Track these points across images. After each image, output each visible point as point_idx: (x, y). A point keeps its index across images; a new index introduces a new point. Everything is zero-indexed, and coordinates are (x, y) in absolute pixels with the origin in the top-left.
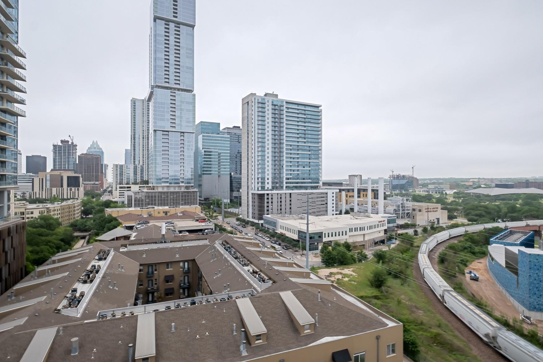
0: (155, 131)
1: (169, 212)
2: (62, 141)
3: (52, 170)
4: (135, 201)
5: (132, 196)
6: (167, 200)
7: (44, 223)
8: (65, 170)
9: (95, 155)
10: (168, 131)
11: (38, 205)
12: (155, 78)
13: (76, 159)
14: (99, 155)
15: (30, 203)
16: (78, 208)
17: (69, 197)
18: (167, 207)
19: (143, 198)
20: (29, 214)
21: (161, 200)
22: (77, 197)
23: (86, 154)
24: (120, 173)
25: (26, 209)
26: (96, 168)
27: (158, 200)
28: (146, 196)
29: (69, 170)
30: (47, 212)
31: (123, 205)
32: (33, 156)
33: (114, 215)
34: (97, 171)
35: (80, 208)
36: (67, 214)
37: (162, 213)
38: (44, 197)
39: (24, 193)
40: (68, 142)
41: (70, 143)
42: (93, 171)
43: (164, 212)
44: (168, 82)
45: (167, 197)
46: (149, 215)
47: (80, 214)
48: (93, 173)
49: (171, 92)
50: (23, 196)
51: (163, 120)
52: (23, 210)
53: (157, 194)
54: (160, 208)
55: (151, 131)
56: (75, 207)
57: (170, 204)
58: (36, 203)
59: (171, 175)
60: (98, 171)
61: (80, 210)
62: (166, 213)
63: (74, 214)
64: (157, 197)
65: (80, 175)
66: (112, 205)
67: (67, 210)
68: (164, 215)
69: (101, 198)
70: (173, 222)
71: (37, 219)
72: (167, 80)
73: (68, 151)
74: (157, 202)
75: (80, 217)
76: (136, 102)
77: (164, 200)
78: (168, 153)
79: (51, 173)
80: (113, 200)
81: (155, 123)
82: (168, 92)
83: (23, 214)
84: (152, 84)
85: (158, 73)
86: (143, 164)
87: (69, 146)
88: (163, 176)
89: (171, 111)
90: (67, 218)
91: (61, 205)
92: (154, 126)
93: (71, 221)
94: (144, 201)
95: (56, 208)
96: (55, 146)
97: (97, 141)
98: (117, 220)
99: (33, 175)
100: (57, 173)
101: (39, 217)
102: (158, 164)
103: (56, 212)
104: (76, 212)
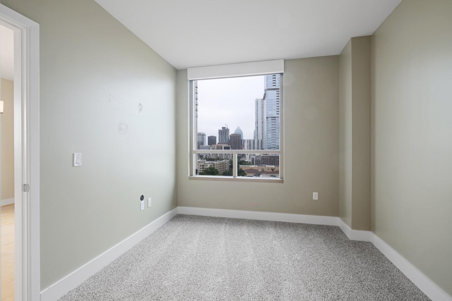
0: (267, 118)
1: (274, 169)
2: (223, 128)
3: (218, 143)
4: (256, 161)
5: (254, 158)
6: (275, 162)
7: (211, 171)
8: (224, 143)
9: (238, 134)
10: (275, 117)
11: (210, 162)
12: (267, 84)
13: (229, 137)
14: (240, 134)
15: (207, 160)
16: (228, 164)
17: (225, 158)
18: (274, 166)
19: (260, 160)
20: (206, 166)
21: (271, 161)
22: (228, 158)
23: (234, 134)
24: (249, 145)
26: (238, 143)
27: (269, 162)
28: (262, 159)
29: (225, 143)
30: (213, 165)
31: (250, 164)
32: (211, 136)
33: (243, 169)
34: (239, 144)
35: (229, 164)
36: (222, 167)
37: (270, 169)
38: (214, 158)
39: (206, 156)
40: (225, 128)
41: (226, 128)
42: (237, 144)
43: (271, 169)
44: (275, 85)
45: (275, 159)
46: (263, 171)
47: (229, 167)
48: (237, 145)
49: (277, 91)
50: (206, 157)
51: (272, 110)
52: (203, 164)
53: (268, 158)
54: (270, 166)
55: (265, 118)
56: (226, 164)
57: (276, 164)
58: (209, 161)
59: (277, 145)
61: (229, 165)
62: (273, 170)
63: (226, 168)
64: (268, 159)
65: (230, 146)
66: (243, 163)
67: (222, 165)
68: (271, 171)
69: (241, 159)
70: (275, 176)
71: (208, 169)
72: (274, 84)
73: (225, 133)
74: (268, 163)
75: (229, 169)
76: (258, 101)
77: (273, 162)
78: (275, 131)
79: (218, 145)
80: (246, 160)
81: (267, 112)
82: (275, 92)
83: (204, 166)
84: (266, 89)
85: (268, 81)
86: (262, 139)
87: (226, 130)
88: (272, 146)
89: (277, 104)
90: (222, 169)
91: (220, 162)
92: (267, 115)
93: (224, 171)
94: (261, 162)
95: (217, 164)
96: (219, 131)
97: (239, 127)
98: (244, 172)
99: (210, 146)
100: (220, 145)
101: (209, 167)
102: (269, 139)
103: (217, 166)
104: (227, 166)
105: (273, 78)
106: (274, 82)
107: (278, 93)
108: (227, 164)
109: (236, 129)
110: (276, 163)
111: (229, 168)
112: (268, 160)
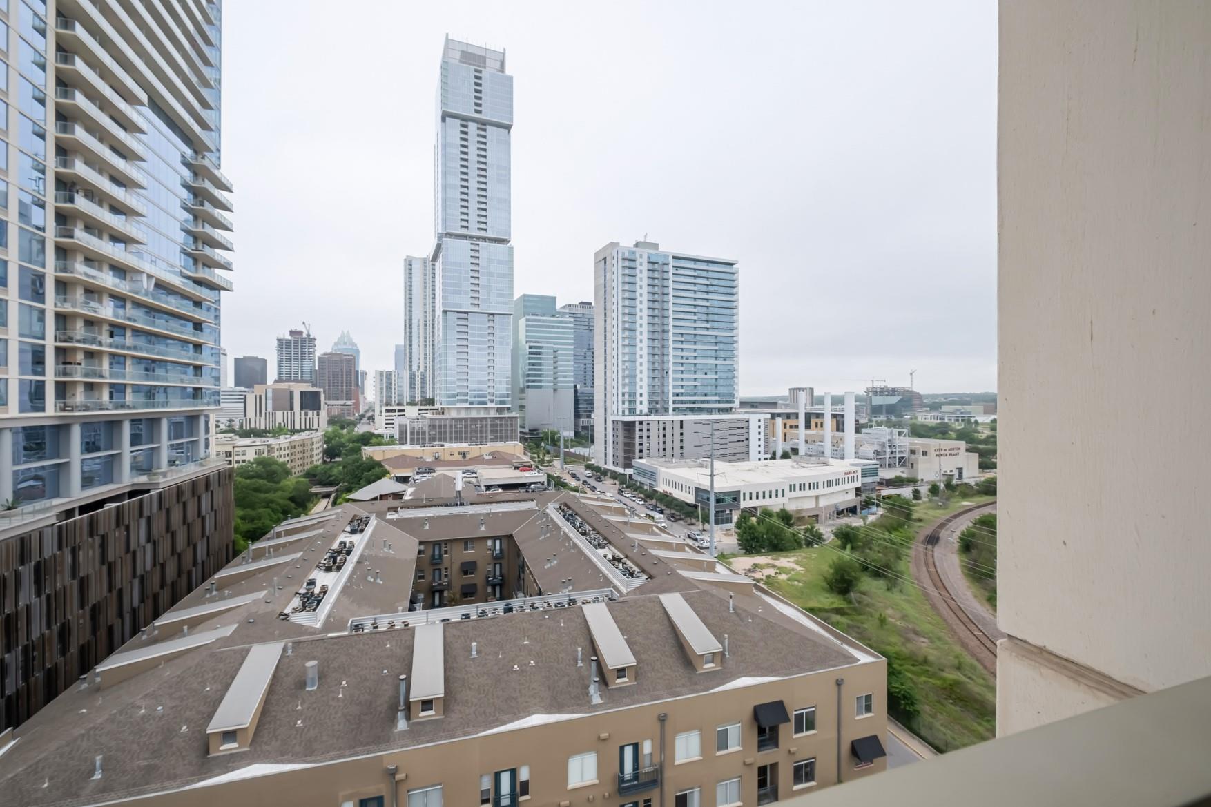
0: (445, 312)
1: (468, 453)
2: (292, 333)
3: (276, 381)
4: (412, 433)
5: (406, 426)
6: (466, 432)
7: (263, 470)
8: (296, 381)
9: (345, 355)
10: (467, 313)
11: (254, 439)
12: (445, 221)
13: (315, 362)
14: (352, 355)
15: (241, 436)
16: (318, 445)
17: (303, 427)
18: (465, 445)
19: (426, 429)
20: (239, 455)
21: (456, 432)
22: (316, 426)
23: (331, 354)
24: (387, 386)
25: (234, 447)
26: (347, 378)
27: (451, 432)
28: (430, 426)
29: (303, 381)
30: (269, 451)
31: (392, 441)
32: (245, 358)
33: (377, 458)
34: (349, 383)
35: (321, 446)
36: (300, 455)
37: (456, 454)
38: (263, 427)
39: (231, 421)
40: (301, 333)
41: (304, 335)
42: (342, 383)
43: (460, 453)
44: (467, 227)
45: (466, 426)
46: (436, 459)
47: (321, 455)
48: (342, 386)
49: (472, 244)
50: (229, 426)
51: (459, 293)
52: (229, 448)
53: (448, 423)
54: (454, 445)
55: (439, 313)
56: (312, 444)
57: (471, 439)
58: (250, 437)
59: (473, 389)
60: (351, 383)
61: (321, 449)
62: (464, 455)
63: (312, 456)
64: (449, 427)
65: (321, 390)
66: (374, 440)
67: (300, 449)
68: (460, 457)
69: (356, 429)
70: (475, 471)
71: (252, 464)
72: (464, 223)
73: (302, 348)
74: (448, 435)
75: (321, 461)
76: (413, 263)
77: (461, 432)
78: (466, 350)
79: (274, 387)
80: (376, 432)
81: (445, 298)
82: (467, 244)
83: (230, 456)
84: (440, 231)
86: (426, 371)
87: (303, 340)
88: (459, 391)
89: (472, 277)
90: (300, 462)
91: (290, 440)
92: (444, 304)
93: (306, 467)
94: (427, 434)
95: (282, 446)
96: (280, 341)
97: (348, 332)
98: (382, 466)
99: (246, 389)
100: (283, 386)
101: (255, 459)
102: (450, 370)
103: (282, 453)
104: (315, 452)
105: (462, 206)
106: (465, 217)
107: (474, 248)
108: (314, 447)
109: (339, 339)
110: (471, 437)
111: (323, 457)
112: (449, 430)
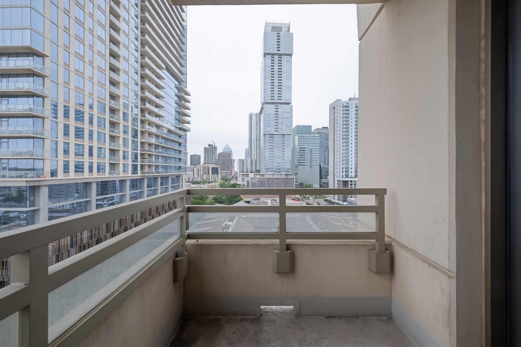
0: (264, 135)
2: (209, 145)
3: (203, 164)
5: (249, 181)
6: (273, 184)
8: (210, 163)
9: (227, 153)
10: (273, 135)
11: (196, 185)
12: (265, 97)
13: (216, 156)
14: (229, 153)
15: (192, 184)
17: (213, 181)
19: (257, 182)
21: (269, 184)
22: (217, 181)
23: (222, 153)
24: (242, 165)
26: (228, 162)
28: (258, 181)
29: (212, 163)
31: (244, 187)
32: (194, 155)
34: (228, 164)
38: (199, 181)
39: (189, 178)
41: (213, 146)
42: (226, 164)
44: (273, 99)
48: (226, 165)
49: (275, 106)
50: (189, 180)
51: (270, 126)
55: (262, 135)
59: (276, 166)
64: (266, 182)
65: (219, 167)
66: (237, 186)
69: (231, 182)
72: (272, 98)
73: (212, 151)
74: (266, 185)
76: (252, 116)
78: (273, 150)
79: (203, 166)
80: (238, 183)
81: (264, 129)
82: (273, 106)
84: (263, 102)
85: (266, 93)
86: (257, 159)
87: (213, 148)
88: (270, 167)
89: (275, 120)
91: (208, 185)
92: (264, 132)
94: (257, 184)
96: (205, 148)
97: (228, 144)
99: (194, 167)
100: (206, 165)
102: (266, 158)
105: (272, 91)
106: (272, 95)
107: (276, 107)
109: (225, 147)
112: (266, 183)
